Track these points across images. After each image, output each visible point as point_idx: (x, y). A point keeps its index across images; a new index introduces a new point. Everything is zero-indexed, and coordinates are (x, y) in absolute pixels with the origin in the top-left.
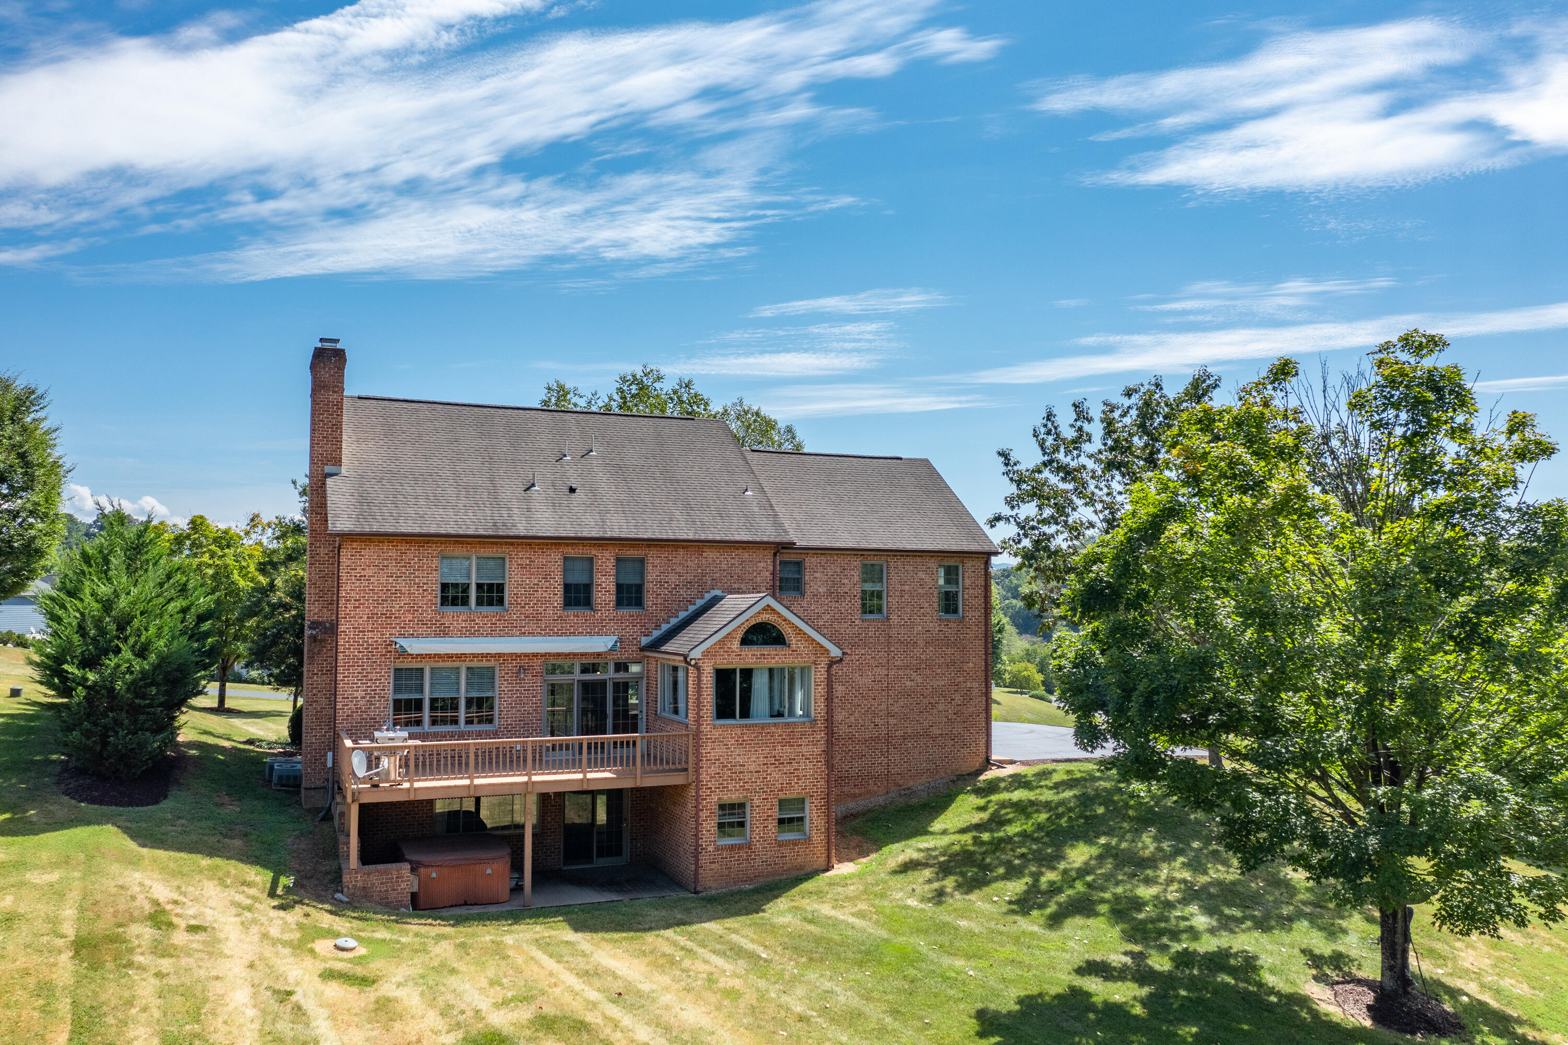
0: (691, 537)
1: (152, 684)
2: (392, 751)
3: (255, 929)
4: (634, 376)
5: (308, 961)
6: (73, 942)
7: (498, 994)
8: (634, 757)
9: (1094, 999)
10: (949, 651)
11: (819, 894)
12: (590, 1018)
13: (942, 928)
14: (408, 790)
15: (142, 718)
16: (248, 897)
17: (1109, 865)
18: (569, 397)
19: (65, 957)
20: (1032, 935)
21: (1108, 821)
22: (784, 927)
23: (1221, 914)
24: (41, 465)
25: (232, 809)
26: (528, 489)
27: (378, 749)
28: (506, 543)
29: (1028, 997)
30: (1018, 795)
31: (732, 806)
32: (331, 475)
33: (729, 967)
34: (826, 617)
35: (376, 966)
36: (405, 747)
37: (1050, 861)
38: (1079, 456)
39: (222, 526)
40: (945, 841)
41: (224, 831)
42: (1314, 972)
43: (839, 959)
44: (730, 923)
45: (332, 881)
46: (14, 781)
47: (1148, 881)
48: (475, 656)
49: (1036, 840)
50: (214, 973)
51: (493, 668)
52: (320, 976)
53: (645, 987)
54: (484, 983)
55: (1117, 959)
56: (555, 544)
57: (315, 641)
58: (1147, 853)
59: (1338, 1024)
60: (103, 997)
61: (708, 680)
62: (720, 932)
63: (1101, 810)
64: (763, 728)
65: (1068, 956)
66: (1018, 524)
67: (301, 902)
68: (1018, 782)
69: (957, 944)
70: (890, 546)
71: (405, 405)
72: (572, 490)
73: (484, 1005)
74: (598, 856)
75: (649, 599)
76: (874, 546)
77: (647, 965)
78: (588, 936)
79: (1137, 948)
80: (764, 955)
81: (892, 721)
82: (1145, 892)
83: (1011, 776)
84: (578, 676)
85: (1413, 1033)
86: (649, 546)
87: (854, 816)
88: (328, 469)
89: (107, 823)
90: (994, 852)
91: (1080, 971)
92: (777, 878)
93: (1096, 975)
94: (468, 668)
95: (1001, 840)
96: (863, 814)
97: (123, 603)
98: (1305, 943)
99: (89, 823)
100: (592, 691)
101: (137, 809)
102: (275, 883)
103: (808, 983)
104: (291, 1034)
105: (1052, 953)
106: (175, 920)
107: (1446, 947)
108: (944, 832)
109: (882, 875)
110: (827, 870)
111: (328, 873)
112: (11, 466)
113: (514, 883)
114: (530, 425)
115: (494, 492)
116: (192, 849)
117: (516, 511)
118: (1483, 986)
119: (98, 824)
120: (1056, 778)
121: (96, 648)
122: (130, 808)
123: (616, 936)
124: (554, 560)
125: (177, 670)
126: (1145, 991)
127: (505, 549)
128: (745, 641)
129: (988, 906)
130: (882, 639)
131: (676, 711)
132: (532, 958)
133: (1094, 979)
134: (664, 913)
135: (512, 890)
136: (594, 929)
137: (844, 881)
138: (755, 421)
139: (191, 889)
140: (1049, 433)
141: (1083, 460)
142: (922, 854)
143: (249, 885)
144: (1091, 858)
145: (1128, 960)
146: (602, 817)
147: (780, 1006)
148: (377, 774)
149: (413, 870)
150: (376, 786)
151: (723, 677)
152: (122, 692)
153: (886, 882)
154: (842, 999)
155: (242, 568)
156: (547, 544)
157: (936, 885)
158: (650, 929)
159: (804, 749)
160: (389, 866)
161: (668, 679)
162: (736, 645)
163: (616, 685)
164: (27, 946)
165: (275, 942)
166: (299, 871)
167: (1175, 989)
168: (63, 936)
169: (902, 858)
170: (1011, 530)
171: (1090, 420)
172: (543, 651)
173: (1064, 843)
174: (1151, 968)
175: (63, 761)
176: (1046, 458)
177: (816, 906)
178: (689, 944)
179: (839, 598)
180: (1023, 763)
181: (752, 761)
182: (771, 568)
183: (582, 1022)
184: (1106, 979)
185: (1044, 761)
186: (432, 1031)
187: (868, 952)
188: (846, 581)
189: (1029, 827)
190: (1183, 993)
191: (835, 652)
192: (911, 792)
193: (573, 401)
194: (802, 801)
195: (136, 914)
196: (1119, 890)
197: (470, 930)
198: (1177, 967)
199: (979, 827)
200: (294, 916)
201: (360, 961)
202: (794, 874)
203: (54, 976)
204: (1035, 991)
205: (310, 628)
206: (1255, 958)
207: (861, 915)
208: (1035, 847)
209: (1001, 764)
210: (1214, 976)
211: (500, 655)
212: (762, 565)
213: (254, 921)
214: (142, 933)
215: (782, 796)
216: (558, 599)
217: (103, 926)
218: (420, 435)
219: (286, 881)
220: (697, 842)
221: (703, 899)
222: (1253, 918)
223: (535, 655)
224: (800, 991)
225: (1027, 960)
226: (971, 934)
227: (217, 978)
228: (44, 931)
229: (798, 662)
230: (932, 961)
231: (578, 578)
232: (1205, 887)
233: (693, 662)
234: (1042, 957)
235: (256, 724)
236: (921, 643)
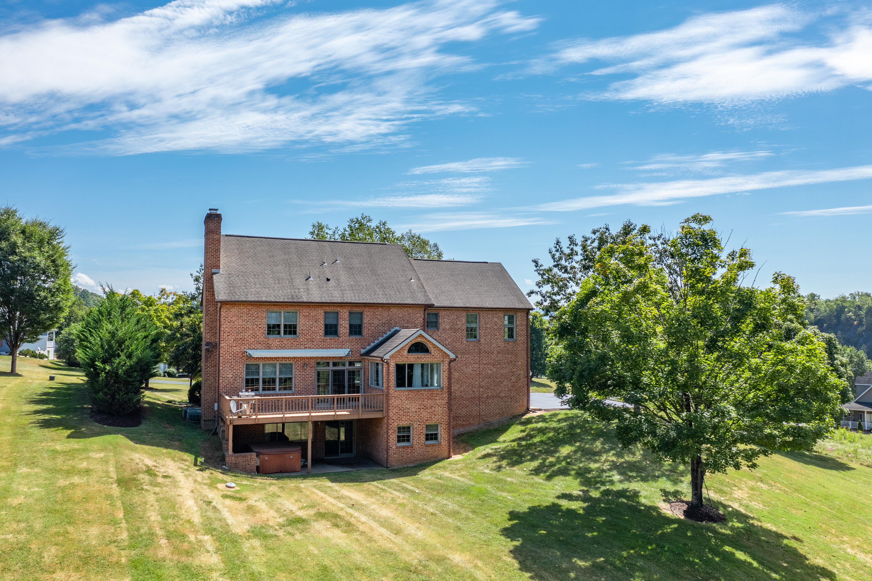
0: (385, 302)
1: (134, 371)
2: (247, 401)
3: (190, 478)
4: (357, 219)
5: (216, 491)
6: (116, 480)
7: (300, 505)
8: (358, 406)
9: (563, 508)
10: (509, 356)
11: (444, 468)
12: (340, 513)
13: (499, 481)
14: (255, 419)
15: (130, 387)
16: (186, 465)
17: (579, 455)
18: (323, 230)
19: (115, 486)
20: (540, 484)
21: (582, 435)
22: (428, 481)
23: (627, 475)
24: (62, 266)
25: (171, 430)
26: (307, 279)
27: (242, 400)
28: (297, 305)
29: (532, 507)
30: (540, 425)
31: (404, 428)
32: (215, 273)
33: (401, 496)
34: (449, 340)
35: (245, 494)
36: (254, 399)
37: (551, 453)
38: (572, 262)
39: (148, 296)
40: (504, 445)
41: (170, 438)
42: (664, 498)
43: (451, 493)
44: (402, 479)
45: (221, 461)
46: (71, 416)
47: (596, 461)
48: (283, 358)
49: (546, 444)
50: (177, 493)
51: (291, 364)
52: (222, 497)
53: (364, 503)
54: (293, 501)
55: (576, 492)
56: (321, 306)
57: (208, 351)
58: (598, 449)
59: (668, 517)
60: (134, 501)
61: (393, 369)
62: (398, 483)
63: (578, 431)
64: (418, 392)
65: (554, 492)
66: (542, 295)
67: (208, 468)
68: (542, 419)
69: (505, 487)
70: (480, 306)
71: (248, 239)
72: (328, 280)
73: (294, 508)
74: (341, 453)
75: (365, 331)
76: (473, 306)
77: (365, 495)
78: (338, 484)
79: (585, 489)
80: (417, 491)
81: (481, 390)
82: (593, 466)
83: (538, 416)
84: (331, 367)
85: (702, 521)
86: (365, 306)
87: (462, 435)
88: (214, 271)
89: (118, 434)
90: (527, 450)
91: (558, 497)
92: (425, 462)
93: (565, 499)
94: (280, 364)
95: (531, 444)
96: (467, 434)
97: (120, 334)
98: (663, 486)
99: (110, 434)
100: (338, 375)
101: (130, 428)
102: (196, 460)
103: (437, 501)
104: (214, 517)
105: (548, 490)
106: (157, 473)
107: (729, 489)
108: (504, 442)
109: (474, 460)
110: (449, 458)
111: (218, 457)
112: (48, 267)
113: (302, 463)
114: (307, 248)
115: (291, 281)
116: (158, 445)
117: (302, 290)
118: (741, 504)
119: (115, 434)
120: (560, 417)
121: (109, 355)
122: (126, 428)
123: (351, 484)
124: (320, 313)
125: (145, 365)
126: (586, 505)
127: (297, 308)
128: (410, 351)
129: (521, 472)
130: (476, 351)
131: (378, 384)
132: (313, 492)
133: (564, 500)
134: (372, 475)
135: (302, 467)
136: (340, 481)
137: (456, 463)
138: (418, 241)
139: (160, 461)
140: (557, 251)
141: (574, 264)
142: (493, 451)
143: (185, 460)
144: (571, 452)
145: (581, 493)
146: (343, 437)
147: (424, 509)
148: (241, 412)
149: (257, 456)
150: (240, 417)
151: (400, 368)
152: (122, 375)
153: (476, 463)
154: (451, 507)
155: (157, 316)
156: (317, 306)
157: (498, 464)
158: (366, 481)
159: (438, 402)
160: (246, 454)
161: (374, 369)
162: (405, 353)
163: (349, 372)
164: (98, 482)
165: (200, 483)
166: (205, 456)
167: (599, 504)
168: (112, 478)
169: (484, 453)
170: (539, 298)
171: (576, 245)
172: (315, 356)
173: (558, 446)
174: (591, 496)
175: (90, 408)
176: (555, 263)
177: (442, 473)
178: (383, 487)
179: (456, 330)
180: (545, 410)
181: (413, 407)
182: (423, 316)
183: (337, 515)
184: (569, 500)
185: (555, 410)
186: (273, 517)
187: (464, 490)
188: (459, 323)
189: (544, 438)
190: (603, 505)
191: (452, 356)
192: (491, 424)
193: (326, 232)
194: (437, 426)
195: (140, 470)
196: (581, 465)
197: (284, 482)
198: (603, 496)
199: (520, 439)
200: (207, 473)
201: (237, 492)
202: (434, 459)
203: (112, 493)
204: (537, 504)
205: (206, 345)
206: (639, 492)
207: (463, 476)
208: (545, 447)
209: (534, 411)
210: (618, 499)
211: (295, 358)
212: (418, 315)
213: (190, 475)
214: (144, 478)
215: (427, 423)
216: (322, 332)
217: (127, 474)
218: (255, 254)
219: (200, 460)
220: (387, 444)
221: (391, 470)
222: (641, 476)
223: (311, 358)
224: (432, 504)
225: (535, 493)
226: (512, 483)
227: (179, 495)
228: (103, 476)
229: (435, 361)
230: (493, 494)
231: (331, 322)
232: (622, 464)
233: (385, 361)
234: (542, 492)
235: (168, 395)
236: (495, 352)
